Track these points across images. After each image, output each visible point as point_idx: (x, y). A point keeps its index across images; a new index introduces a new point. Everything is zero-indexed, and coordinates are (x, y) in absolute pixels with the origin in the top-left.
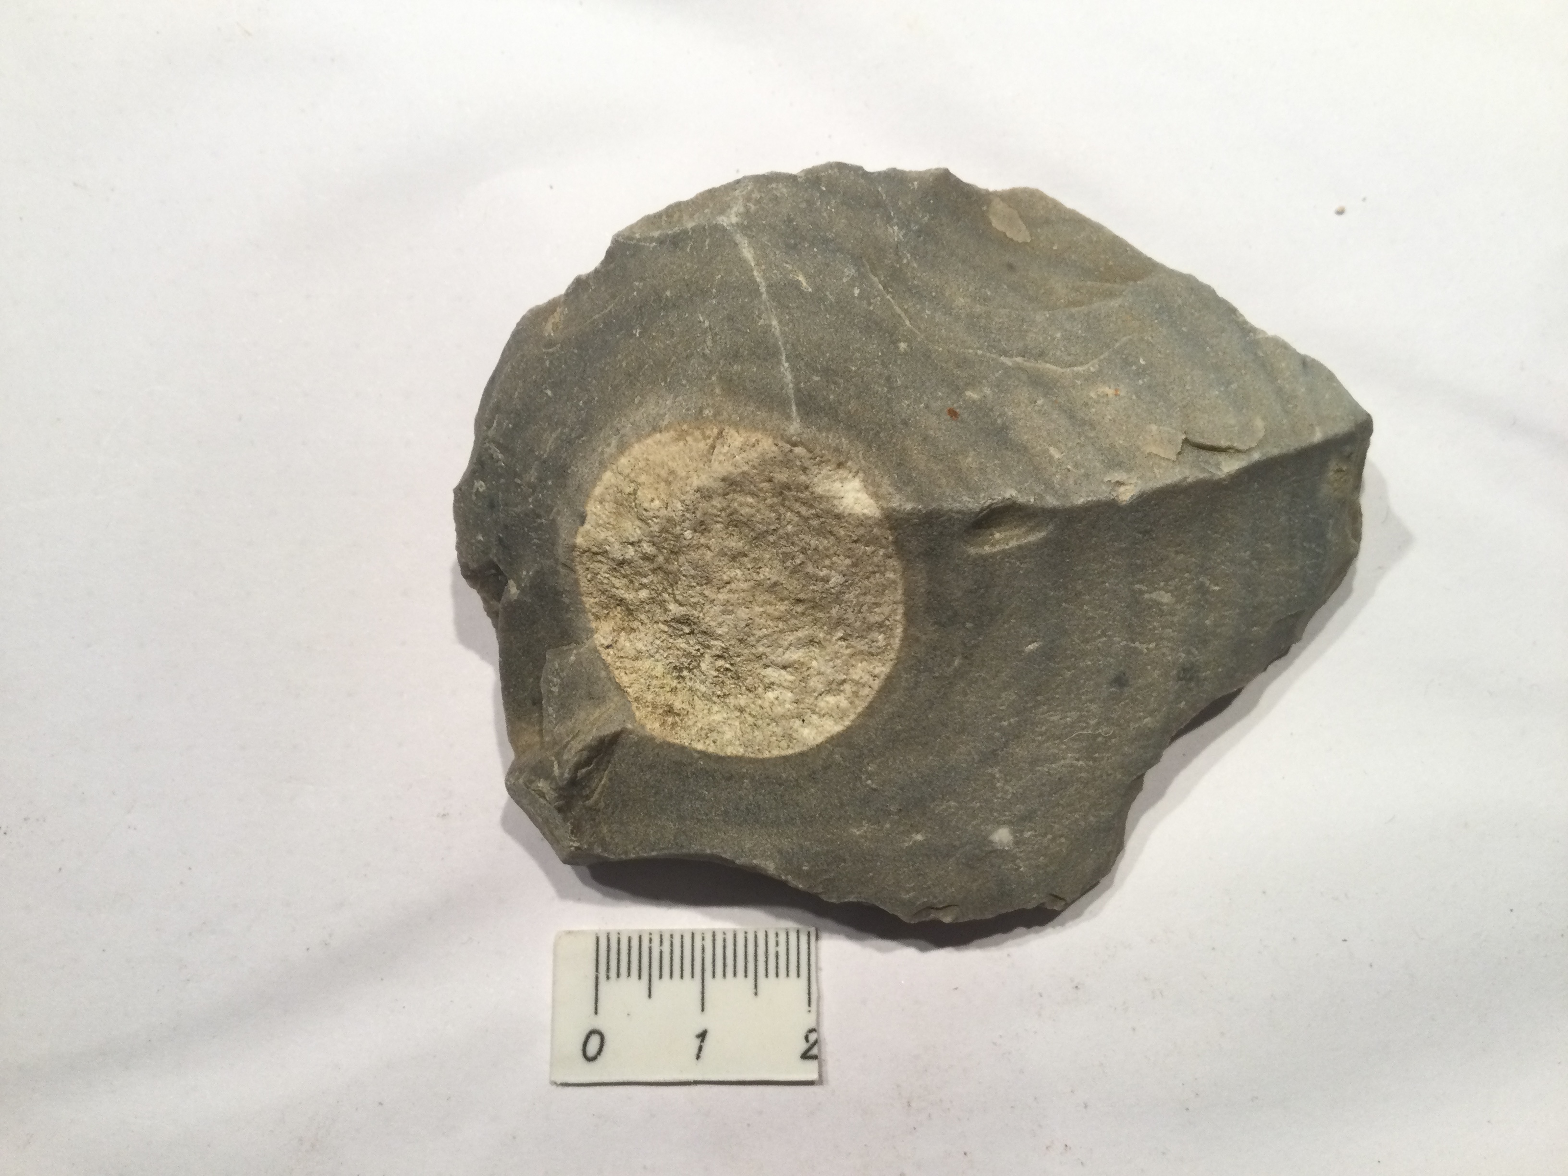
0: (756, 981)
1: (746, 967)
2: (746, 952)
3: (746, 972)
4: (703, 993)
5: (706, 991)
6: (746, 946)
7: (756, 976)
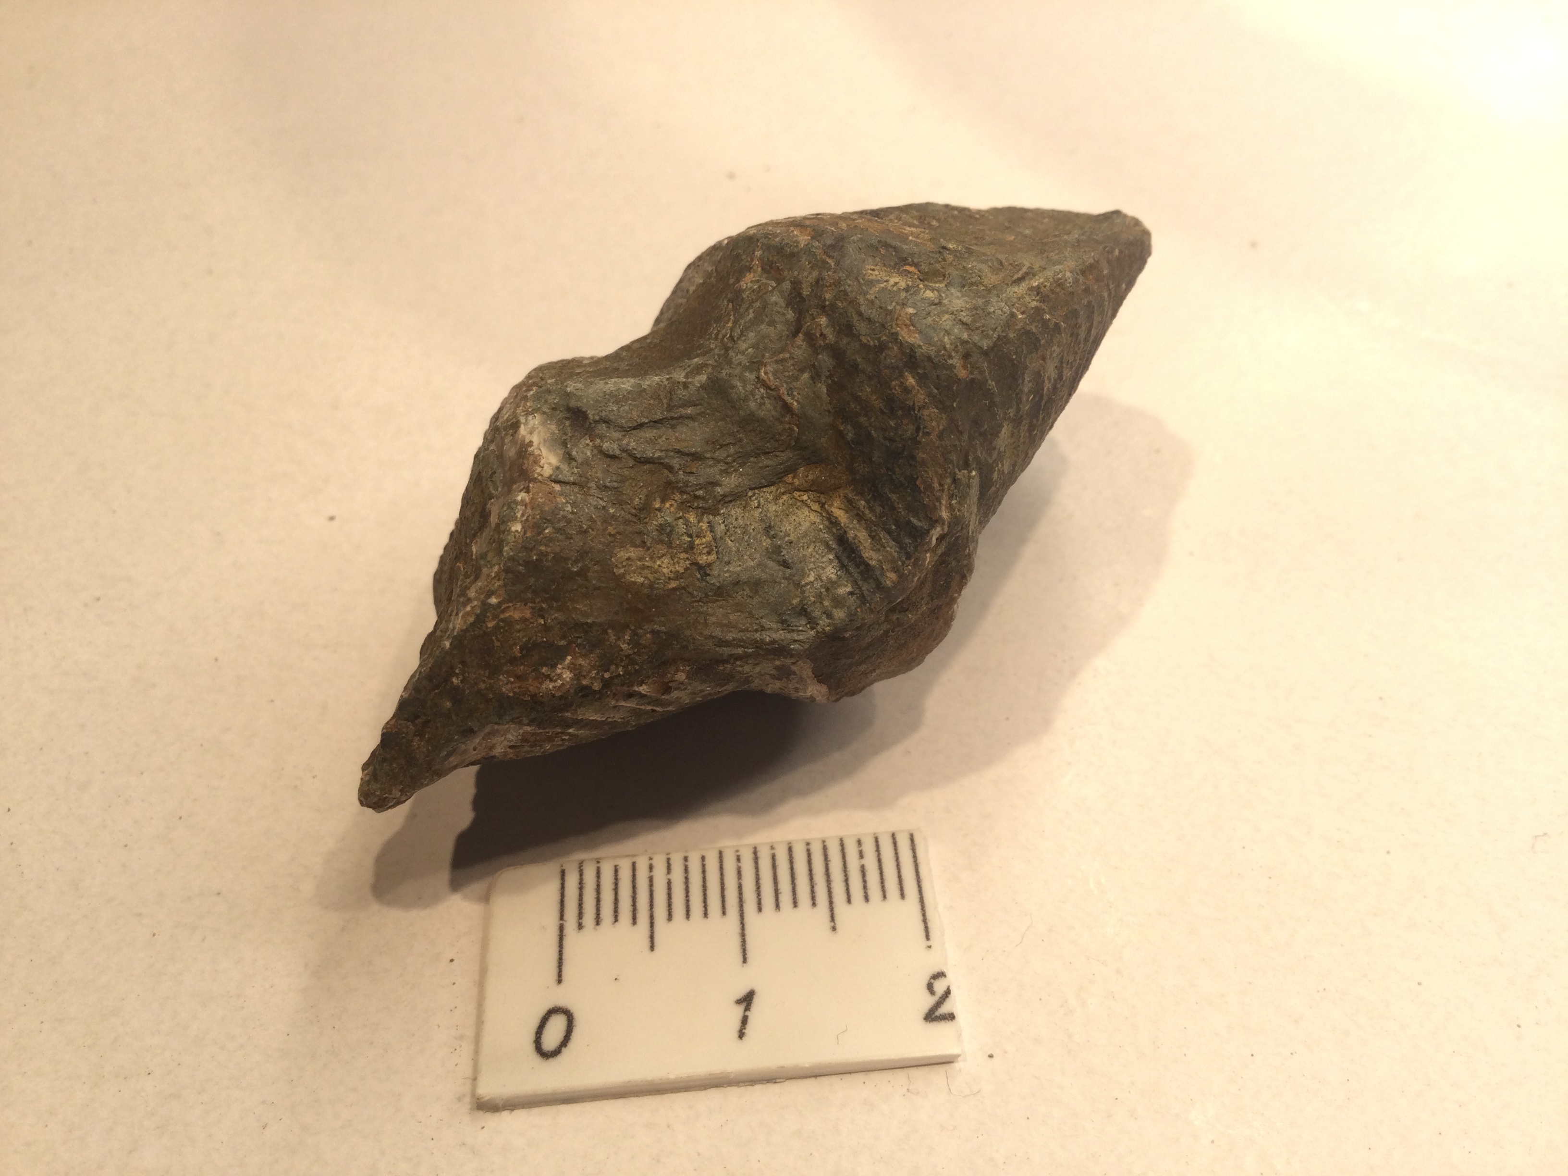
0: (832, 910)
1: (813, 892)
2: (810, 870)
3: (813, 898)
4: (743, 935)
5: (747, 932)
6: (810, 862)
7: (831, 903)
